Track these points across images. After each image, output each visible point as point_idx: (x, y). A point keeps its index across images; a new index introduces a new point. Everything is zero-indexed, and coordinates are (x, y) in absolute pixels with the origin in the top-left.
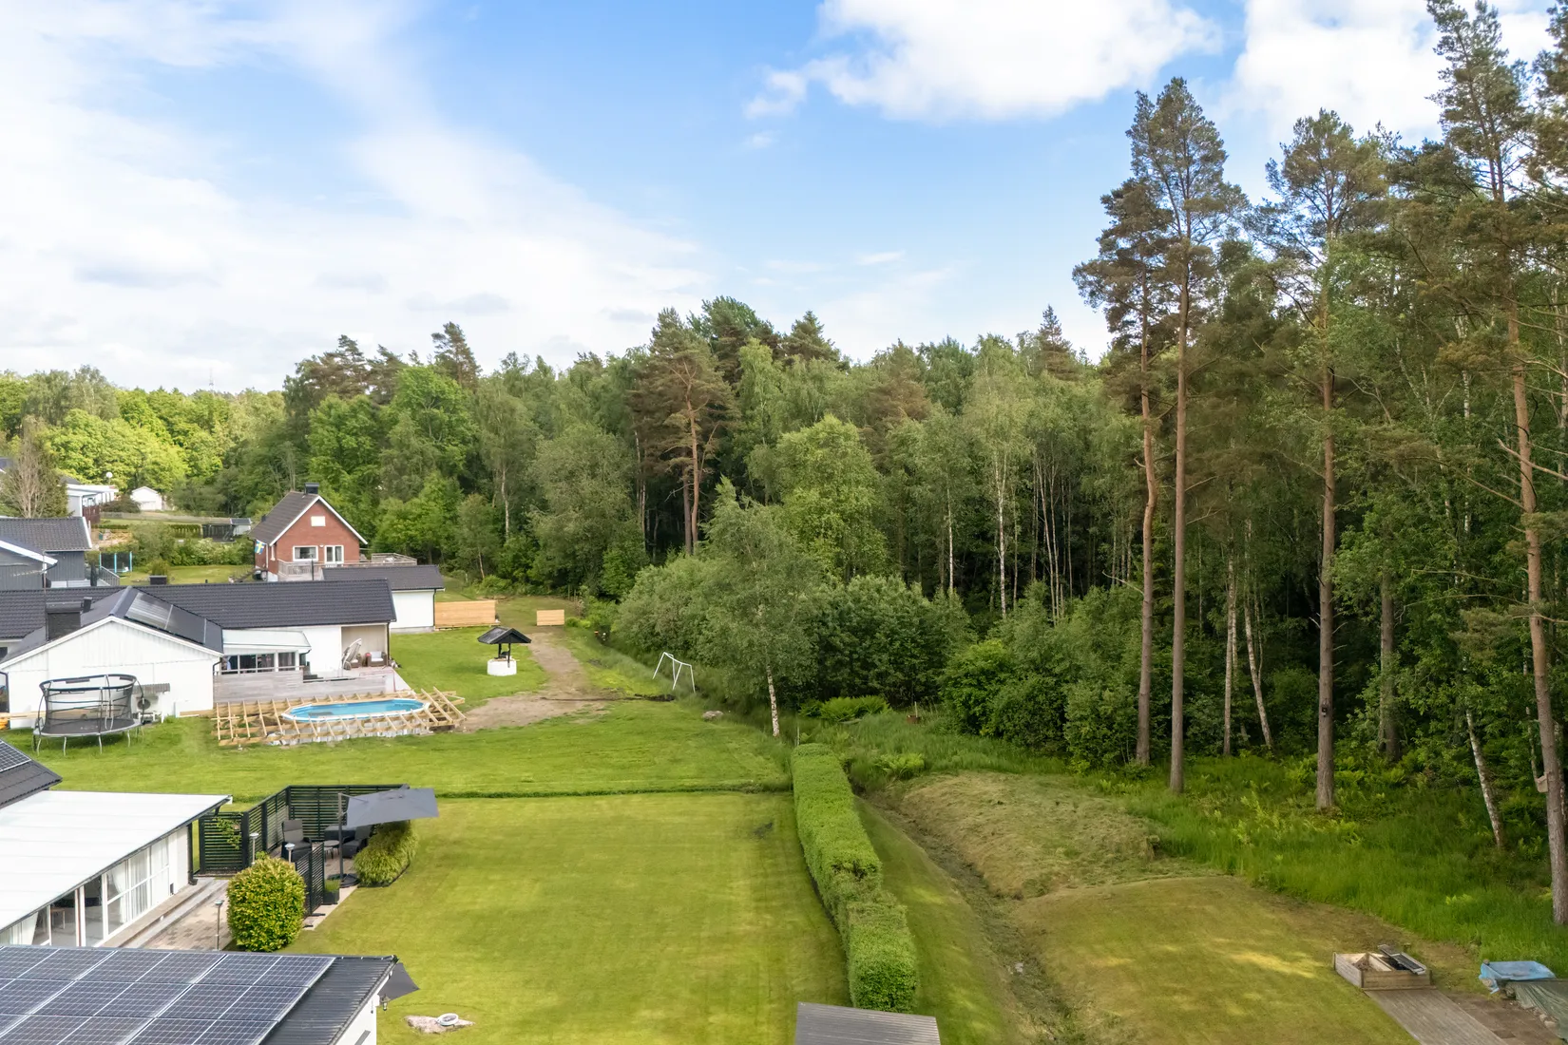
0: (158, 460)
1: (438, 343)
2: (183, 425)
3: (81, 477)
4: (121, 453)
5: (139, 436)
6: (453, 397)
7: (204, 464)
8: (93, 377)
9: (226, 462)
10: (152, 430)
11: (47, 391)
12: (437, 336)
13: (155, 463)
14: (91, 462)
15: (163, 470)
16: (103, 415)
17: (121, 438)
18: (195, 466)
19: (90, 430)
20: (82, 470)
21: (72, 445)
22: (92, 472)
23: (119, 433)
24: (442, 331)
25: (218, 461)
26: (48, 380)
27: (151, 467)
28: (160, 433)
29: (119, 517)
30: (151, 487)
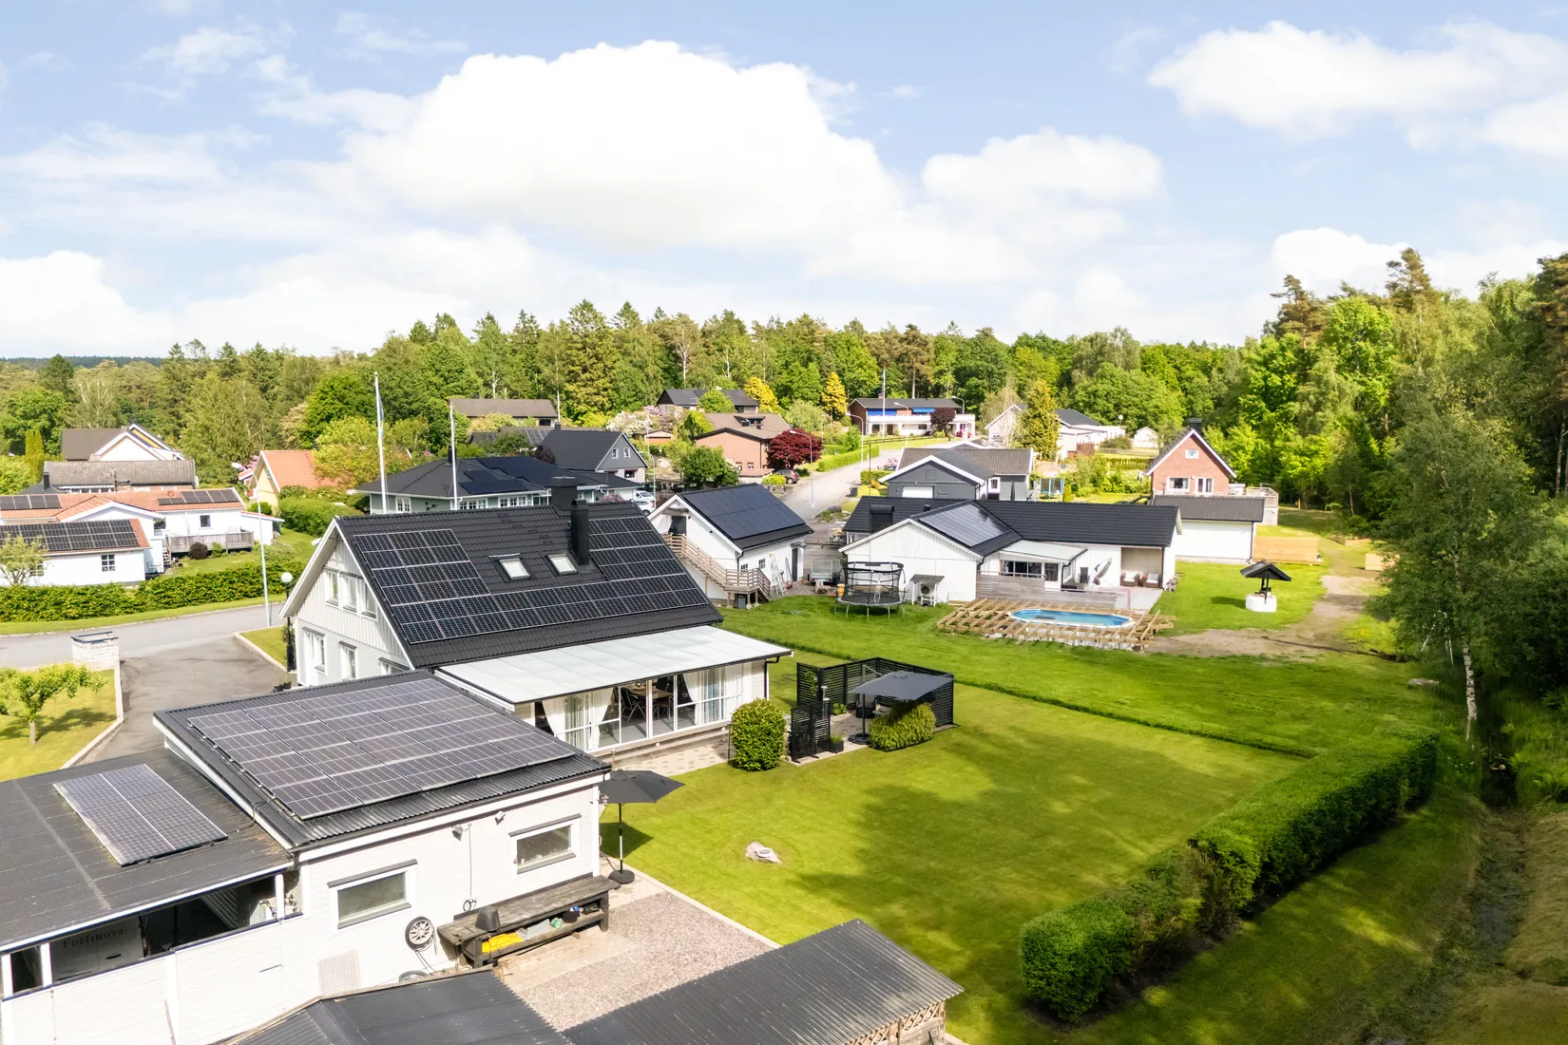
0: (1159, 404)
1: (1392, 270)
2: (1190, 373)
3: (1104, 420)
4: (1135, 399)
5: (1152, 383)
6: (1381, 327)
7: (1198, 408)
8: (1122, 334)
9: (1218, 405)
10: (1163, 378)
11: (1089, 349)
12: (1392, 264)
13: (1157, 407)
14: (1111, 406)
15: (1161, 412)
16: (1127, 367)
17: (1136, 386)
18: (1192, 409)
19: (1114, 379)
20: (1105, 414)
21: (1099, 393)
22: (1112, 415)
23: (1135, 382)
24: (1398, 258)
25: (1210, 403)
26: (1091, 340)
27: (1152, 410)
28: (1170, 380)
29: (1114, 452)
30: (1151, 427)
